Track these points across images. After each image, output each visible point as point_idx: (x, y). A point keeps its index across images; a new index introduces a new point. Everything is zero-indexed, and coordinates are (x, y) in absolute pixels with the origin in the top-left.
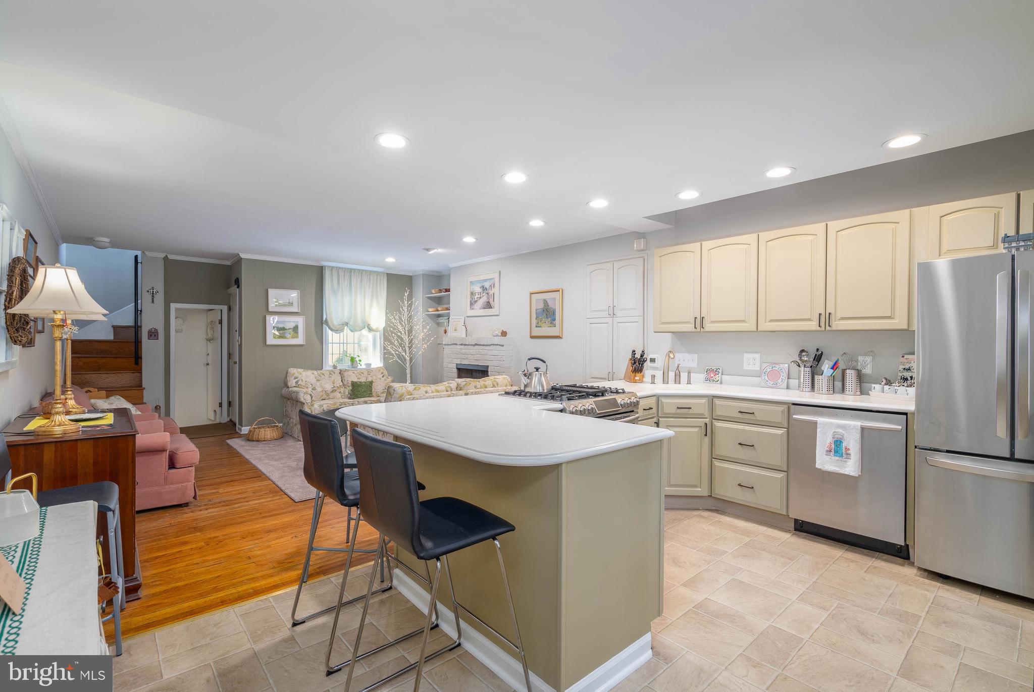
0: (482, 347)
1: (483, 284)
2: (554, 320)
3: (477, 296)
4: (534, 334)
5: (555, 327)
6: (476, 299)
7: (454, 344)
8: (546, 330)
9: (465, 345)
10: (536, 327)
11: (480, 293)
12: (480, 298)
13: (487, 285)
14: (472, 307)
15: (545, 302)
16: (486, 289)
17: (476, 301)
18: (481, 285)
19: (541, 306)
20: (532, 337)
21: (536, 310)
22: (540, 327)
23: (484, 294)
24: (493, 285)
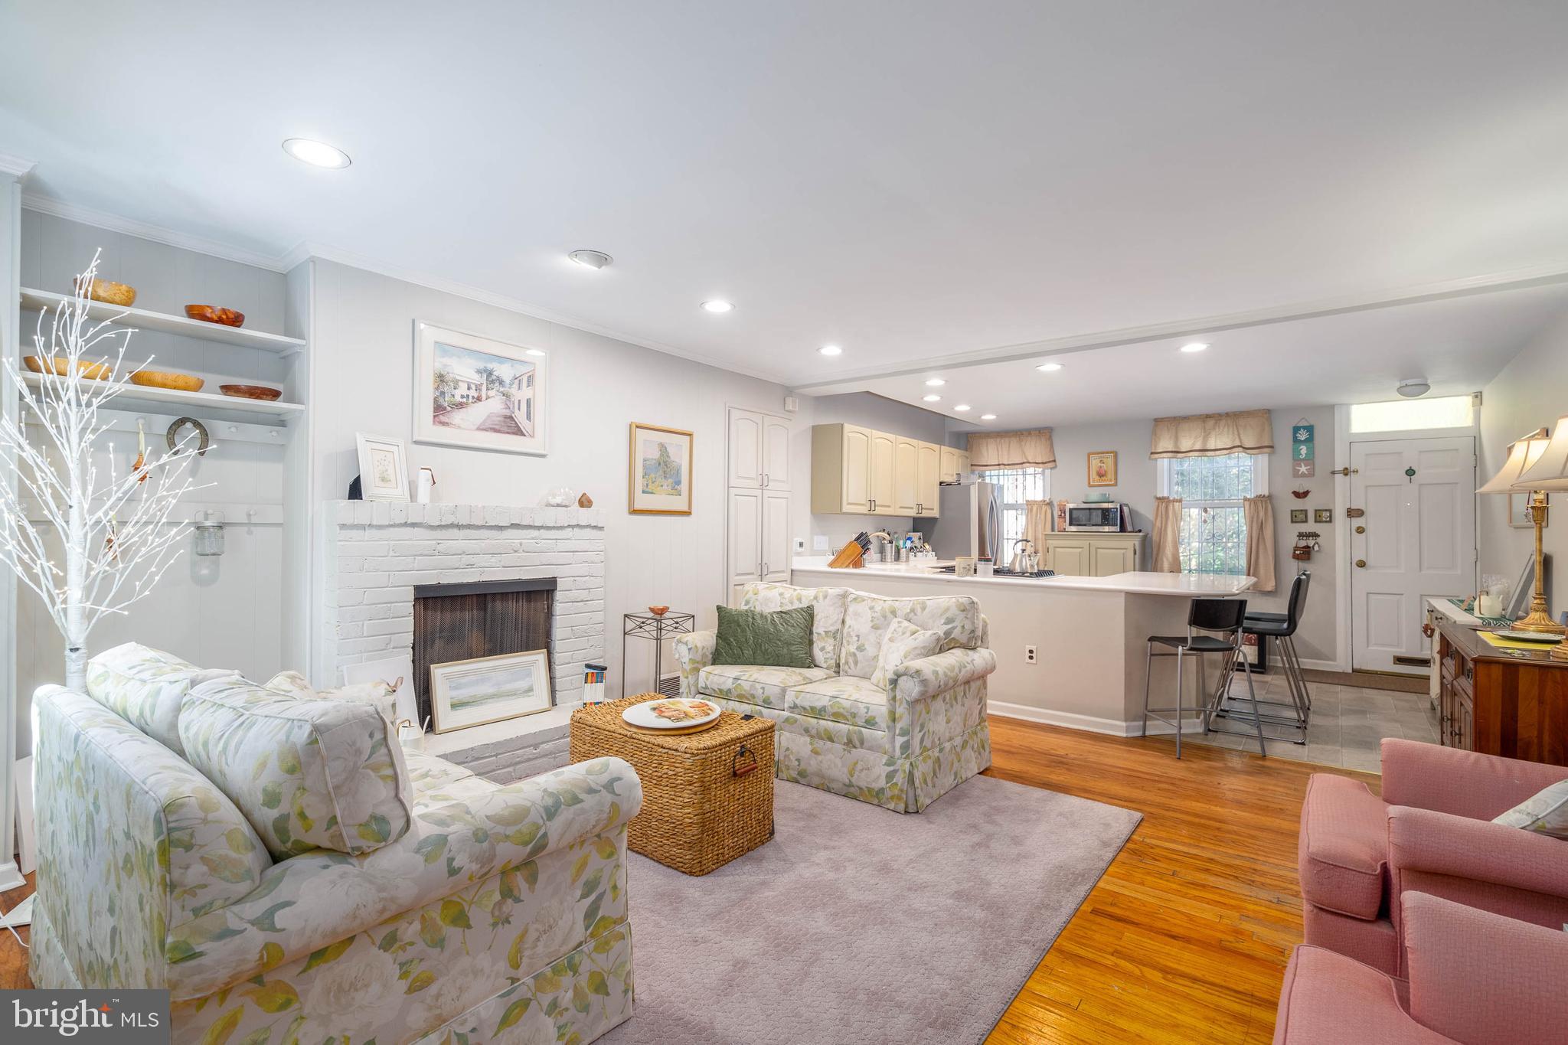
0: (535, 533)
1: (490, 366)
2: (679, 483)
3: (462, 390)
4: (637, 506)
5: (680, 495)
6: (458, 399)
7: (406, 525)
8: (660, 500)
9: (459, 527)
10: (644, 492)
11: (478, 388)
12: (479, 399)
13: (504, 372)
14: (442, 418)
15: (663, 448)
16: (501, 383)
17: (460, 406)
18: (481, 365)
19: (655, 454)
20: (634, 512)
21: (644, 460)
22: (652, 493)
23: (491, 393)
24: (525, 379)
